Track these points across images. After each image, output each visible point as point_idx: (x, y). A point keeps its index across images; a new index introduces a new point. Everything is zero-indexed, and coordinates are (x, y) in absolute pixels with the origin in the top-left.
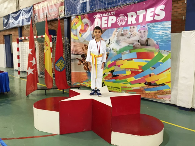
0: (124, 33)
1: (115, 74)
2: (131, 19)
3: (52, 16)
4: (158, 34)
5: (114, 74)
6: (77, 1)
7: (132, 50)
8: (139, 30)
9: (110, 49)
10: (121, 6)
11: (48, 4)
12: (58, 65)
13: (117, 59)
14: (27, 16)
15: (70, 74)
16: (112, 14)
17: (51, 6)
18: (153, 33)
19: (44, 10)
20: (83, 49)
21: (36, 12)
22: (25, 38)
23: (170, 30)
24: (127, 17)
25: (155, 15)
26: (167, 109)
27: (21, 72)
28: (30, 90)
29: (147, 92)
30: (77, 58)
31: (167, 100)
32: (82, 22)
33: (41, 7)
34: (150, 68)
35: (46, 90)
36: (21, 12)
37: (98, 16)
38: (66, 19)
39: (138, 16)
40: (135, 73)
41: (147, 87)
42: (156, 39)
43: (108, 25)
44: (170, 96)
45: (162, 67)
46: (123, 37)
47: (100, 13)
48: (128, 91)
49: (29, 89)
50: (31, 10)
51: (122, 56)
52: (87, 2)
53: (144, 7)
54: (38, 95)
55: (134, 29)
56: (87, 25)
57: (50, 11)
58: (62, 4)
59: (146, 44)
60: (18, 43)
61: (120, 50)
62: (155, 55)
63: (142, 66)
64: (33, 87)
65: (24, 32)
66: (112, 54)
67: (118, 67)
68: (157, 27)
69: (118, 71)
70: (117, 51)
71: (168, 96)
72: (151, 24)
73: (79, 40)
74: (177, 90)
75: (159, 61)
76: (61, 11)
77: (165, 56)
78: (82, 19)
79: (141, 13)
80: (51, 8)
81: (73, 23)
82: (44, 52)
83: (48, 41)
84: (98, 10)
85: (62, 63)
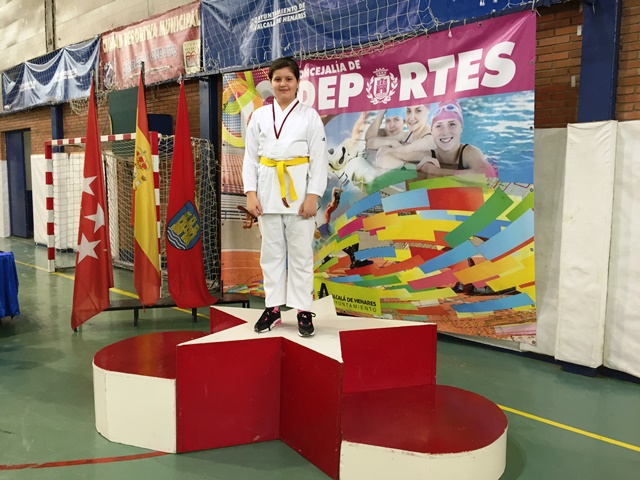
0: (388, 127)
1: (360, 257)
2: (411, 85)
3: (162, 72)
4: (492, 133)
5: (356, 259)
6: (239, 26)
7: (415, 180)
8: (435, 120)
9: (344, 177)
10: (380, 40)
11: (149, 34)
12: (177, 228)
13: (367, 211)
14: (81, 70)
15: (216, 258)
16: (351, 69)
17: (159, 40)
19: (135, 51)
21: (110, 56)
22: (72, 141)
24: (396, 79)
25: (484, 71)
26: (525, 372)
27: (58, 250)
28: (86, 311)
29: (461, 315)
30: (240, 207)
31: (525, 342)
32: (255, 91)
33: (127, 43)
35: (136, 309)
36: (60, 58)
37: (306, 72)
38: (207, 80)
39: (431, 75)
40: (422, 254)
41: (463, 298)
42: (487, 149)
43: (337, 103)
44: (533, 329)
45: (508, 236)
46: (387, 142)
47: (314, 63)
48: (400, 314)
49: (82, 307)
50: (92, 50)
51: (383, 200)
52: (271, 28)
53: (451, 46)
54: (112, 327)
55: (421, 114)
57: (155, 56)
58: (192, 34)
59: (458, 163)
60: (49, 156)
61: (376, 180)
62: (487, 197)
63: (446, 233)
64: (95, 300)
65: (70, 122)
66: (351, 194)
67: (371, 235)
68: (490, 110)
69: (370, 247)
70: (365, 185)
71: (530, 327)
72: (471, 101)
74: (555, 309)
75: (498, 218)
76: (190, 57)
77: (517, 200)
78: (256, 81)
79: (440, 66)
80: (158, 46)
81: (227, 94)
82: (133, 187)
83: (145, 152)
84: (306, 54)
85: (191, 223)
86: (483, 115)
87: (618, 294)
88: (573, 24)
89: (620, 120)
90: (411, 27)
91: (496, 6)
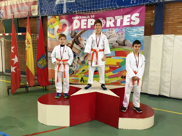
2: (109, 23)
3: (23, 14)
4: (133, 37)
7: (111, 49)
8: (117, 33)
10: (101, 10)
11: (18, 2)
16: (91, 17)
17: (22, 4)
19: (12, 7)
21: (2, 8)
24: (105, 21)
25: (131, 21)
29: (123, 84)
32: (59, 22)
33: (9, 4)
35: (27, 87)
37: (77, 17)
39: (116, 21)
43: (87, 27)
47: (79, 15)
52: (63, 4)
53: (122, 13)
55: (113, 31)
56: (65, 25)
57: (20, 9)
58: (34, 3)
59: (124, 44)
63: (120, 63)
68: (132, 31)
72: (127, 28)
76: (34, 10)
79: (118, 18)
80: (21, 6)
81: (49, 22)
82: (26, 50)
83: (30, 39)
84: (77, 12)
85: (44, 61)
86: (131, 32)
87: (163, 77)
88: (152, 10)
89: (164, 34)
90: (110, 7)
91: (135, 4)
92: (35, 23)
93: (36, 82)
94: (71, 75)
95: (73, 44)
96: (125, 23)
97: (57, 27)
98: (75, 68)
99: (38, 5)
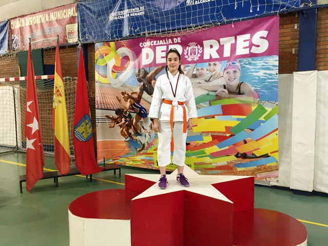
0: (198, 73)
2: (210, 50)
7: (214, 100)
8: (225, 70)
10: (193, 28)
11: (43, 19)
12: (80, 129)
16: (175, 42)
17: (50, 23)
18: (249, 73)
19: (33, 29)
20: (120, 101)
21: (15, 31)
23: (277, 69)
24: (201, 48)
25: (251, 45)
29: (239, 169)
30: (107, 116)
31: (272, 181)
32: (116, 53)
33: (28, 24)
34: (245, 129)
35: (56, 177)
37: (148, 43)
39: (221, 48)
40: (218, 138)
41: (240, 161)
42: (253, 84)
45: (265, 128)
46: (197, 80)
47: (152, 38)
48: (206, 171)
50: (4, 27)
52: (123, 20)
53: (233, 32)
55: (216, 68)
56: (126, 58)
57: (47, 32)
58: (72, 20)
59: (238, 91)
62: (253, 108)
63: (231, 127)
68: (255, 65)
71: (275, 173)
72: (245, 60)
73: (110, 84)
74: (290, 164)
75: (259, 119)
76: (71, 33)
77: (269, 110)
78: (117, 48)
79: (227, 42)
80: (49, 26)
81: (97, 54)
82: (54, 107)
83: (60, 87)
84: (149, 34)
85: (88, 126)
86: (251, 67)
87: (320, 155)
88: (292, 23)
89: (318, 70)
90: (211, 21)
91: (258, 13)
92: (74, 56)
93: (73, 165)
94: (140, 151)
95: (141, 93)
96: (240, 51)
97: (112, 62)
98: (147, 138)
99: (78, 24)
